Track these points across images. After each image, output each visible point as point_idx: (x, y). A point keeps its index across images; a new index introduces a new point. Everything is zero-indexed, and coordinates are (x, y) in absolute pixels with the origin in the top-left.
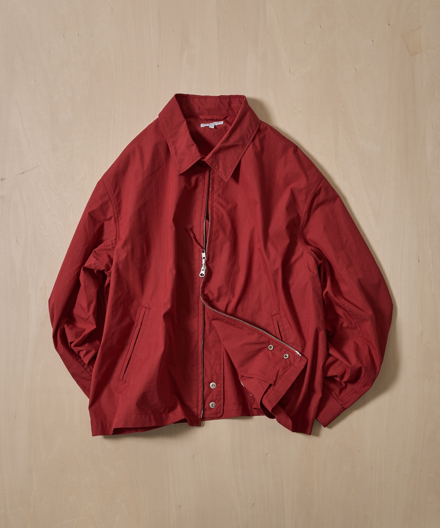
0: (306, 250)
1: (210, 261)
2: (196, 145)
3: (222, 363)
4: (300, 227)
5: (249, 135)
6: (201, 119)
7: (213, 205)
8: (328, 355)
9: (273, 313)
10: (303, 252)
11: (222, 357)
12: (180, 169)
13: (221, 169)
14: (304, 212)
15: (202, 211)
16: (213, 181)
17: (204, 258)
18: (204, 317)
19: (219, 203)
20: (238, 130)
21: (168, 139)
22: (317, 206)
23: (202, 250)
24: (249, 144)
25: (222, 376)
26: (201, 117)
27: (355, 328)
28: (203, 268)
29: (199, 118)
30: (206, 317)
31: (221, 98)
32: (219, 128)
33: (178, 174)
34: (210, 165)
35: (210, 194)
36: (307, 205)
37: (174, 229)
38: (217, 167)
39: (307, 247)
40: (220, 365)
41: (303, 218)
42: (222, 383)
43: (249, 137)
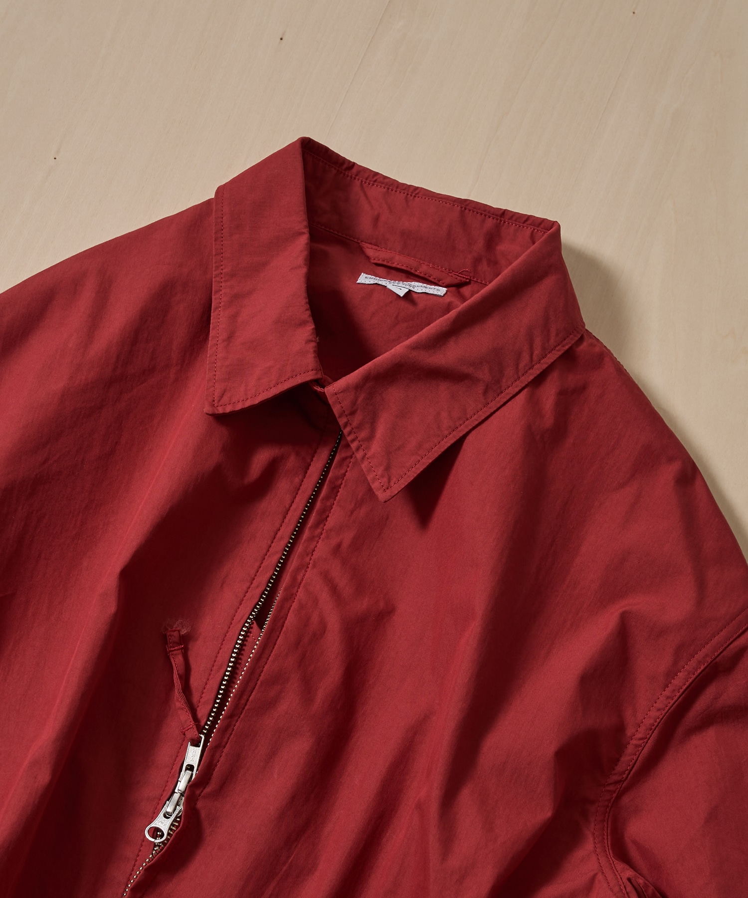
0: (610, 876)
2: (313, 326)
4: (615, 778)
5: (526, 357)
6: (368, 258)
7: (299, 578)
10: (593, 879)
12: (221, 397)
13: (376, 447)
14: (648, 722)
15: (253, 585)
16: (335, 489)
17: (190, 768)
19: (326, 577)
20: (491, 325)
21: (218, 279)
22: (708, 720)
23: (193, 733)
24: (517, 390)
26: (370, 252)
28: (169, 808)
29: (363, 252)
31: (467, 207)
32: (421, 305)
33: (207, 409)
34: (341, 416)
35: (306, 534)
36: (668, 698)
37: (112, 608)
38: (363, 434)
39: (620, 866)
41: (637, 746)
43: (521, 365)
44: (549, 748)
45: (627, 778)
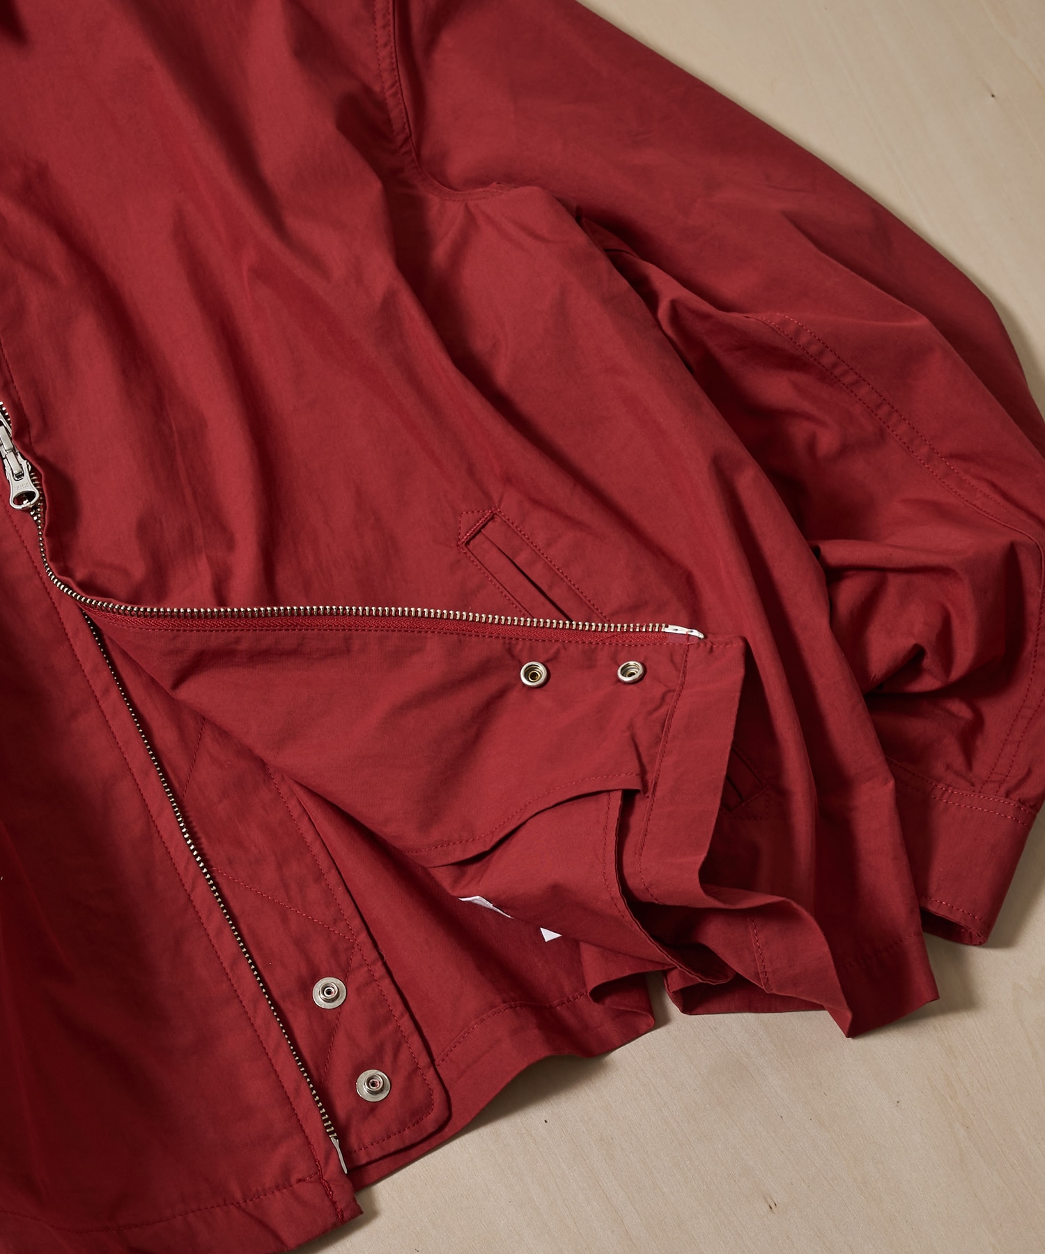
1: (34, 432)
3: (324, 863)
4: (401, 137)
8: (832, 576)
9: (463, 531)
11: (310, 837)
14: (385, 64)
18: (127, 695)
22: (434, 27)
25: (356, 923)
27: (882, 435)
28: (13, 467)
30: (138, 693)
36: (384, 27)
40: (319, 877)
41: (395, 94)
42: (371, 955)
44: (327, 127)
45: (410, 131)
